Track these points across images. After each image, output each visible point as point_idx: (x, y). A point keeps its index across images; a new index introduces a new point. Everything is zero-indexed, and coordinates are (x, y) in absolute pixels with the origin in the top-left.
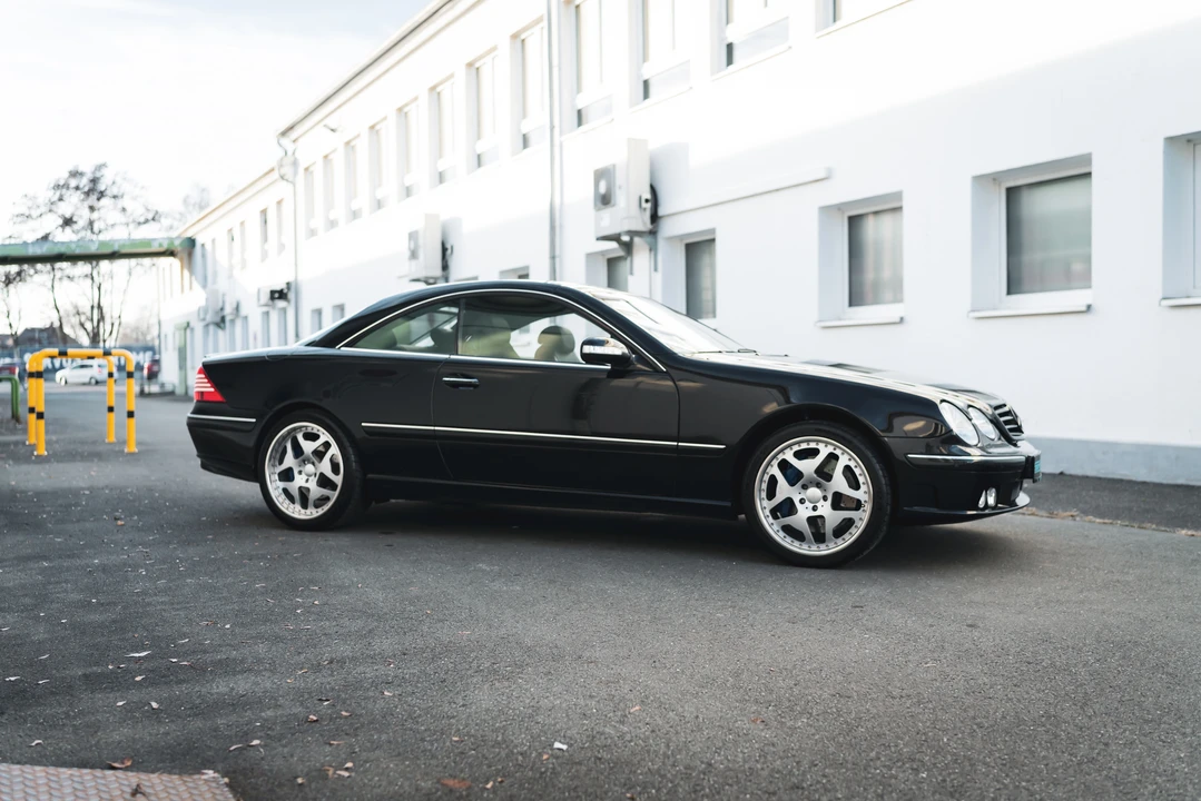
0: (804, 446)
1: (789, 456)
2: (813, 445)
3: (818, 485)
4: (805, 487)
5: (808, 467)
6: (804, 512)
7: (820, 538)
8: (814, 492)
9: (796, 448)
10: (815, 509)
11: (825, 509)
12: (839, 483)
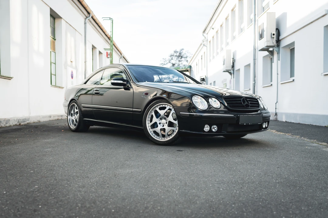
0: (161, 106)
1: (157, 109)
2: (164, 106)
3: (165, 119)
4: (161, 119)
5: (162, 112)
6: (160, 127)
7: (164, 136)
8: (164, 121)
9: (159, 107)
10: (163, 126)
11: (166, 127)
12: (170, 118)
